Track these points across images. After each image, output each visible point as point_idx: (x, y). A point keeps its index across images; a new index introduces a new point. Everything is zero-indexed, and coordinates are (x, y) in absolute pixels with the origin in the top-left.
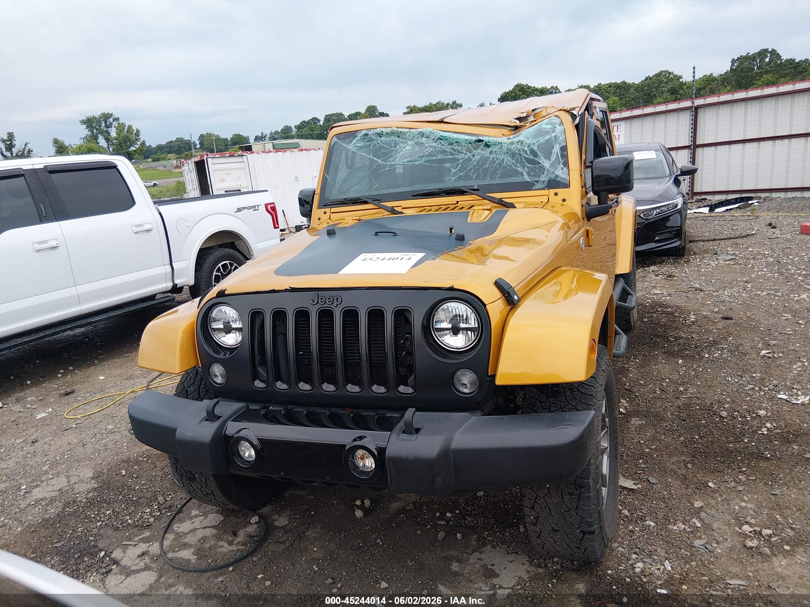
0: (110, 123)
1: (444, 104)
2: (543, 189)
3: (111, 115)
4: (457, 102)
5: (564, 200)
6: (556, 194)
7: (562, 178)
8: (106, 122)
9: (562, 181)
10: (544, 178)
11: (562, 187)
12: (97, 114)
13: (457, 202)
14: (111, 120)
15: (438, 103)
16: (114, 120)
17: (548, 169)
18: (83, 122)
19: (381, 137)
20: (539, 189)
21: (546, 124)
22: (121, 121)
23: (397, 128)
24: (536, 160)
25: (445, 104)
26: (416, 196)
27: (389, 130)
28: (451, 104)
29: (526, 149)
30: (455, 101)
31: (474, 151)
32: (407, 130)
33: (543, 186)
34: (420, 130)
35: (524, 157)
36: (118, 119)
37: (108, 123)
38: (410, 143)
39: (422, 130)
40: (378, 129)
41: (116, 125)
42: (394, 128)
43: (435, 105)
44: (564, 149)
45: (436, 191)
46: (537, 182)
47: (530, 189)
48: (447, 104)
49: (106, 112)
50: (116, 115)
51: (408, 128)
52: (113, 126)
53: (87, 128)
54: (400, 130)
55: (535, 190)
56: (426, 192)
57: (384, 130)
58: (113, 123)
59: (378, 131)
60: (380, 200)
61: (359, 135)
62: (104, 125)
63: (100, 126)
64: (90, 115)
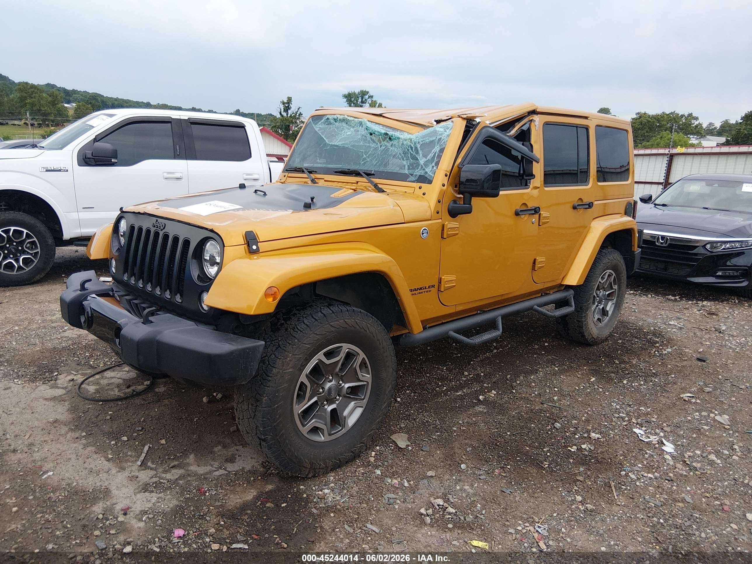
0: (366, 100)
1: (678, 114)
2: (414, 182)
3: (368, 93)
4: (694, 115)
5: (424, 194)
6: (420, 188)
7: (429, 175)
8: (362, 99)
9: (428, 178)
10: (418, 172)
11: (427, 182)
12: (357, 91)
13: (357, 182)
14: (367, 97)
15: (672, 113)
16: (369, 97)
17: (422, 166)
18: (345, 96)
19: (336, 122)
20: (411, 182)
21: (441, 128)
22: (374, 99)
23: (348, 116)
24: (417, 156)
25: (680, 115)
26: (336, 172)
27: (341, 117)
28: (686, 116)
29: (412, 146)
30: (692, 114)
31: (382, 142)
32: (352, 119)
33: (414, 180)
34: (360, 120)
35: (410, 153)
36: (372, 97)
37: (364, 99)
38: (352, 129)
39: (362, 120)
40: (336, 116)
41: (370, 102)
42: (346, 117)
43: (668, 115)
44: (442, 150)
45: (346, 170)
46: (412, 175)
47: (405, 181)
48: (682, 115)
49: (364, 90)
50: (371, 94)
51: (353, 117)
52: (367, 102)
53: (347, 101)
54: (349, 118)
55: (409, 181)
56: (340, 170)
57: (338, 116)
58: (368, 100)
59: (335, 117)
60: (316, 172)
61: (324, 118)
62: (360, 100)
63: (357, 101)
64: (351, 91)
